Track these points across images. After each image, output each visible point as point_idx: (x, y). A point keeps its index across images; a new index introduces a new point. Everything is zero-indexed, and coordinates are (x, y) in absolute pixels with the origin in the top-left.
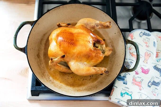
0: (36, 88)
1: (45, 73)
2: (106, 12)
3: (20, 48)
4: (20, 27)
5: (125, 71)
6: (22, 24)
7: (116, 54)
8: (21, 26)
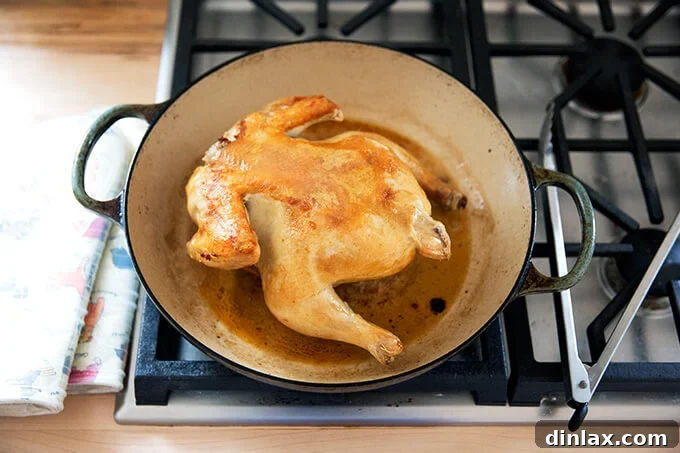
0: (156, 367)
1: (196, 305)
2: (450, 70)
3: (99, 202)
4: (102, 124)
5: (535, 284)
6: (108, 115)
7: (495, 232)
8: (107, 120)
